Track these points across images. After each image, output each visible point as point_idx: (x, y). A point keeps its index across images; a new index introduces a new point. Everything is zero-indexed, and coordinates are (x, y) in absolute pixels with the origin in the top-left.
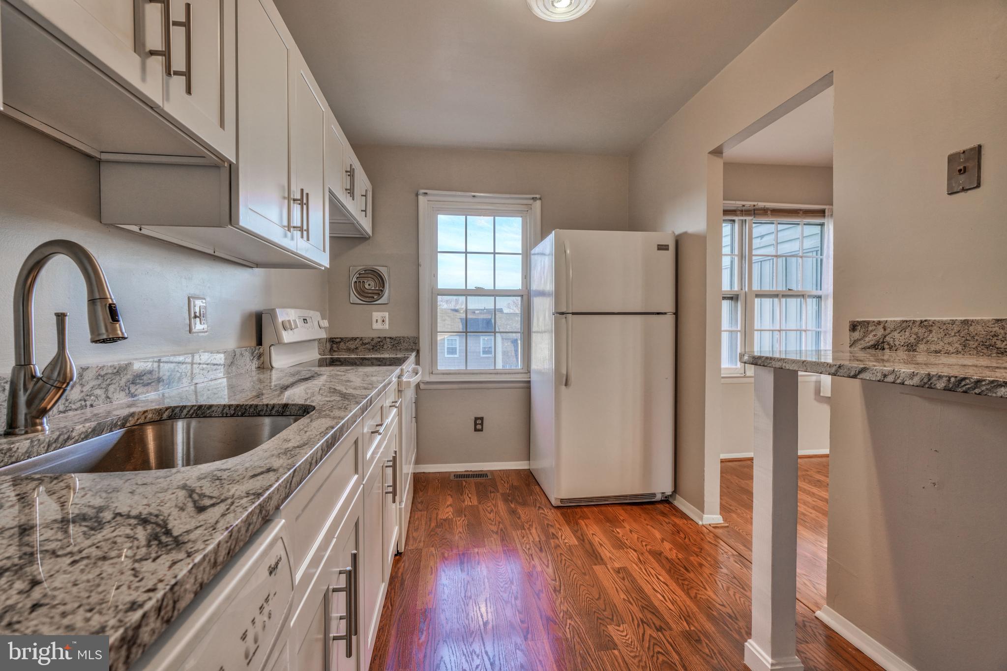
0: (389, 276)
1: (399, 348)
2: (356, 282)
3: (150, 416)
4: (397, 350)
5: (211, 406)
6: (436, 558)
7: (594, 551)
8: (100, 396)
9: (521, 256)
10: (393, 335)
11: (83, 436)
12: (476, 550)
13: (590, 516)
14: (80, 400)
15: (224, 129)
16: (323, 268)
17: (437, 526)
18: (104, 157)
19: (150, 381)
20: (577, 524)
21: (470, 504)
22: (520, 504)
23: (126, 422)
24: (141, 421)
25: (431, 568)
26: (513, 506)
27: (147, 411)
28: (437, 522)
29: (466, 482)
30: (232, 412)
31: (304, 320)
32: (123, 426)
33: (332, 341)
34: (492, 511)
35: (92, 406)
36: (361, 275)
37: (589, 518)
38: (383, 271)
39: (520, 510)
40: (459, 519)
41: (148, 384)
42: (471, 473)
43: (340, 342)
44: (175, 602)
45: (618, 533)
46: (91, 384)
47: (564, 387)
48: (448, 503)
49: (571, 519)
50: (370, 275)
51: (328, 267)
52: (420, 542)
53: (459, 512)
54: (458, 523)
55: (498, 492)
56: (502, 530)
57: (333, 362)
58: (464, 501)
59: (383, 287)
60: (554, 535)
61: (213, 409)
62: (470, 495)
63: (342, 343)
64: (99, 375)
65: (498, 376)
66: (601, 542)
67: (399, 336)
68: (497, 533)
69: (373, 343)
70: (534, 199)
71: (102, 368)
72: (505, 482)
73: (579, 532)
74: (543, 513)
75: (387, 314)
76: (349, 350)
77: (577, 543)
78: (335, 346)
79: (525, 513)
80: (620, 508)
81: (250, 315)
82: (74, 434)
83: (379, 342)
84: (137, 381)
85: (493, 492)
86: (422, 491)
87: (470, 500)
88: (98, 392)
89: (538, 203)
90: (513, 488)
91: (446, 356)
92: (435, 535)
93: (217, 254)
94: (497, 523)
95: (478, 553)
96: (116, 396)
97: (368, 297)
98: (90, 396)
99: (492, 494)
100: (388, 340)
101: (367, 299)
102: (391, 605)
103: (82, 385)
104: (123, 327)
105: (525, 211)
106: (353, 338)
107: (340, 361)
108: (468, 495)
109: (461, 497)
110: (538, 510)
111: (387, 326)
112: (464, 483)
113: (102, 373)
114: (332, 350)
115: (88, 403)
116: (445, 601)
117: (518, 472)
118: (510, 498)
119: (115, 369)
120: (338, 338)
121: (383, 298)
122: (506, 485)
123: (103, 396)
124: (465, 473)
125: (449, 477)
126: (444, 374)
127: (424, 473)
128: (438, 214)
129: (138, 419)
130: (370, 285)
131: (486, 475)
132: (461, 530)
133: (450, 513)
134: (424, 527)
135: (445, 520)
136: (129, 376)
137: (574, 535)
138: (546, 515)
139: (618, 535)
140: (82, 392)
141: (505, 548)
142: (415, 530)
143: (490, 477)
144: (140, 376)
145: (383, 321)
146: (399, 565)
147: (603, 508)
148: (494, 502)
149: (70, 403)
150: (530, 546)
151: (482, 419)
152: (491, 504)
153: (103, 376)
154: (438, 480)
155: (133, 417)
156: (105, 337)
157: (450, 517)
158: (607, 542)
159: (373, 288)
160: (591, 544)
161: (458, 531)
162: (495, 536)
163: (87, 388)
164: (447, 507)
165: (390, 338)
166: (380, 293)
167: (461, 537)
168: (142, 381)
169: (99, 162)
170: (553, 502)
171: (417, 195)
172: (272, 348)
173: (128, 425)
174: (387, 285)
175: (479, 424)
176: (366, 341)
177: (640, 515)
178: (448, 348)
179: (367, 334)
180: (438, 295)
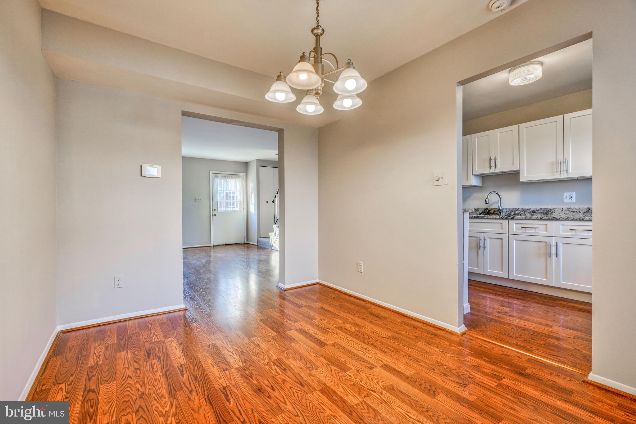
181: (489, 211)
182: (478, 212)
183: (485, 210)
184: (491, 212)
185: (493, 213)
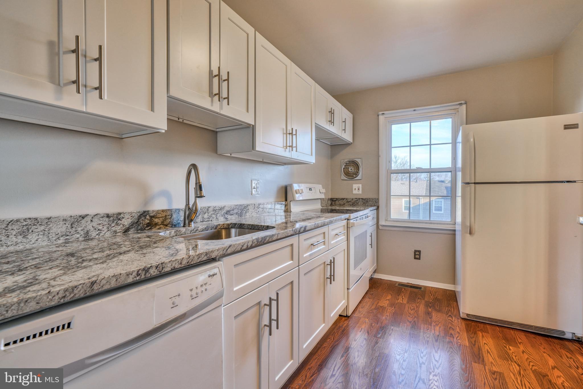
0: (362, 164)
1: (367, 205)
2: (344, 168)
3: (225, 226)
4: (366, 205)
5: (244, 224)
6: (366, 325)
7: (479, 354)
8: (214, 217)
9: (451, 145)
10: (364, 197)
11: (202, 230)
12: (392, 327)
13: (490, 332)
14: (207, 218)
15: (248, 113)
16: (312, 163)
17: (375, 309)
18: (218, 130)
19: (233, 214)
20: (475, 334)
21: (401, 302)
22: (436, 310)
23: (217, 227)
24: (222, 227)
25: (362, 329)
26: (430, 310)
27: (224, 224)
28: (376, 306)
29: (405, 289)
30: (251, 227)
31: (310, 189)
32: (216, 228)
33: (332, 200)
34: (414, 309)
35: (211, 221)
36: (347, 164)
37: (488, 333)
38: (359, 161)
39: (434, 314)
40: (390, 308)
41: (232, 215)
42: (411, 285)
43: (336, 200)
44: (163, 268)
45: (510, 349)
46: (211, 213)
47: (468, 235)
48: (388, 298)
49: (472, 329)
50: (351, 164)
51: (315, 162)
52: (362, 314)
53: (392, 305)
54: (388, 310)
55: (424, 299)
56: (415, 322)
57: (332, 211)
58: (398, 300)
59: (359, 170)
60: (452, 335)
61: (245, 225)
62: (403, 297)
63: (337, 201)
64: (214, 210)
65: (432, 225)
66: (489, 350)
67: (367, 198)
68: (410, 322)
69: (353, 201)
70: (461, 104)
71: (215, 207)
72: (432, 295)
73: (474, 339)
74: (450, 320)
75: (360, 185)
76: (340, 205)
77: (467, 345)
78: (333, 202)
79: (437, 316)
80: (523, 333)
81: (282, 187)
82: (199, 229)
83: (356, 201)
84: (228, 213)
85: (420, 299)
86: (375, 288)
87: (403, 300)
88: (214, 216)
89: (464, 106)
90: (436, 299)
91: (434, 212)
92: (372, 313)
93: (264, 161)
94: (414, 317)
95: (392, 329)
96: (220, 218)
97: (350, 176)
98: (211, 217)
99: (419, 300)
100: (361, 200)
101: (350, 177)
102: (333, 339)
103: (208, 213)
104: (204, 192)
105: (454, 114)
106: (342, 198)
107: (336, 211)
108: (402, 297)
109: (397, 297)
110: (448, 317)
111: (360, 192)
112: (403, 290)
113: (215, 209)
114: (331, 205)
115: (210, 220)
116: (361, 347)
117: (445, 291)
118: (430, 305)
119: (220, 208)
120: (335, 198)
121: (358, 176)
122: (432, 297)
123: (215, 218)
124: (407, 284)
125: (395, 284)
126: (394, 221)
127: (381, 279)
128: (392, 125)
129: (221, 227)
130: (351, 169)
131: (420, 288)
132: (388, 315)
133: (386, 304)
134: (367, 307)
135: (381, 307)
136: (225, 211)
137: (468, 340)
138: (452, 321)
139: (508, 351)
140: (208, 215)
141: (412, 332)
142: (362, 307)
143: (422, 289)
144: (229, 211)
145: (359, 189)
146: (346, 322)
147: (505, 330)
148: (417, 305)
149: (204, 219)
150: (430, 336)
151: (420, 252)
152: (415, 305)
153: (215, 210)
154: (387, 285)
155: (220, 226)
156: (199, 195)
157: (385, 306)
158: (495, 352)
159: (353, 171)
160: (479, 349)
161: (386, 315)
162: (408, 323)
163: (209, 214)
164: (386, 300)
165: (362, 199)
166: (357, 174)
167: (386, 318)
168: (230, 213)
169: (217, 132)
170: (461, 315)
171: (378, 115)
172: (291, 202)
173: (218, 228)
174: (361, 169)
175: (417, 255)
176: (349, 200)
177: (541, 344)
178: (435, 207)
179: (349, 196)
180: (391, 173)
181: (151, 217)
182: (117, 224)
183: (140, 217)
184: (156, 220)
185: (162, 223)
